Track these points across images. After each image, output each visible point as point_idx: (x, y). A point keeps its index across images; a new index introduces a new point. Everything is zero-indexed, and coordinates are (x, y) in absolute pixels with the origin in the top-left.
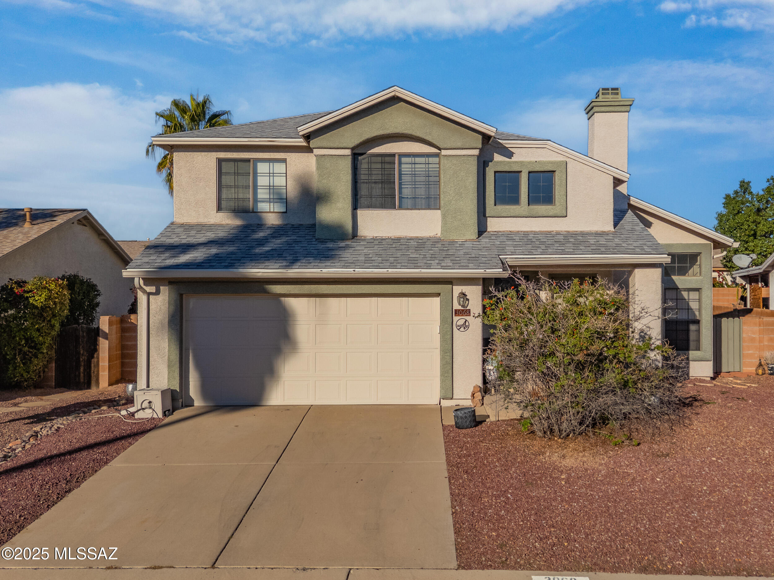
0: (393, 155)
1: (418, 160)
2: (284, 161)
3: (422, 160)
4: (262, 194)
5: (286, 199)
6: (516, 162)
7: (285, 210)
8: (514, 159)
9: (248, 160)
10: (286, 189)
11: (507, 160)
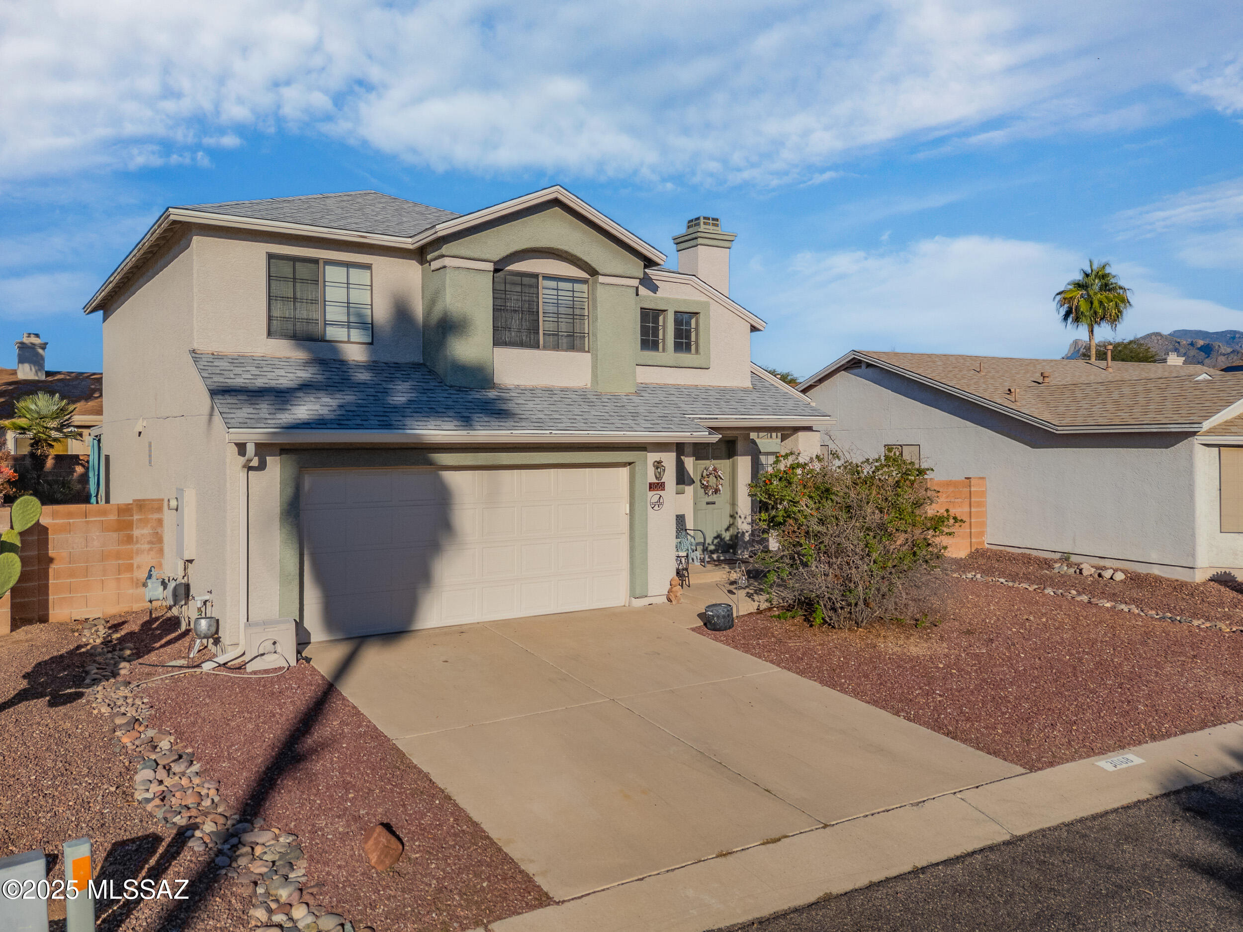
0: (535, 276)
1: (562, 285)
2: (368, 267)
3: (568, 286)
4: (335, 313)
5: (372, 324)
6: (662, 299)
7: (370, 341)
8: (659, 294)
9: (315, 261)
10: (372, 309)
11: (653, 294)
